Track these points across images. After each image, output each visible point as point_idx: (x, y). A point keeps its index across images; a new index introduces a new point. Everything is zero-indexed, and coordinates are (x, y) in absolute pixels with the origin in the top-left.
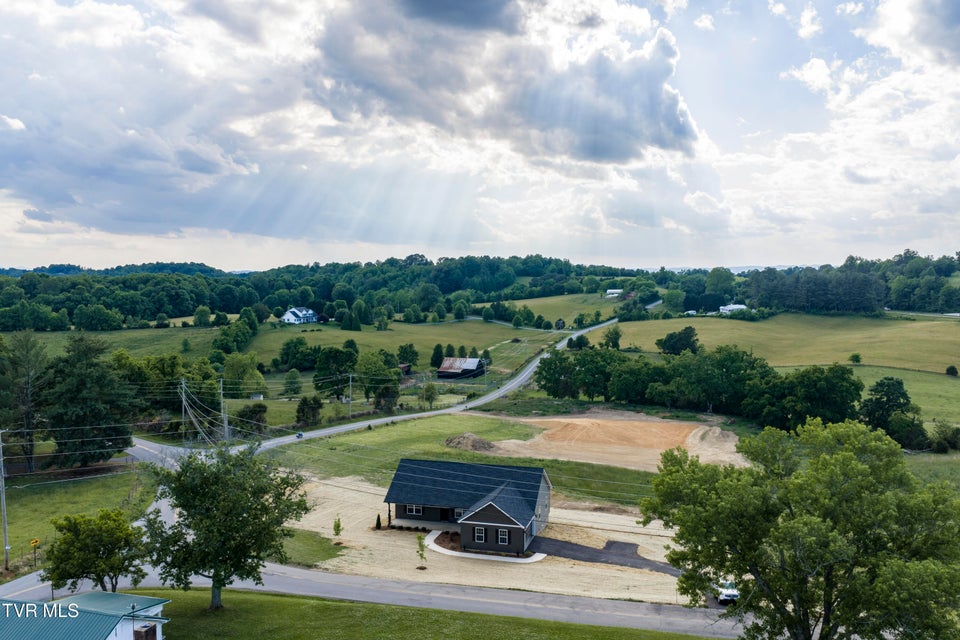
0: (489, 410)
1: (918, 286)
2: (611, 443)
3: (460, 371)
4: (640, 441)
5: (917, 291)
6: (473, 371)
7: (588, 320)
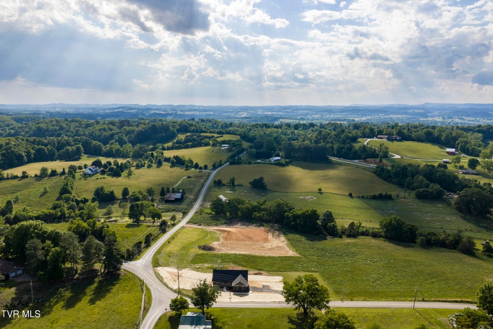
0: (196, 223)
1: (344, 148)
2: (245, 240)
3: (174, 199)
4: (254, 239)
5: (344, 150)
6: (179, 199)
7: (217, 164)
